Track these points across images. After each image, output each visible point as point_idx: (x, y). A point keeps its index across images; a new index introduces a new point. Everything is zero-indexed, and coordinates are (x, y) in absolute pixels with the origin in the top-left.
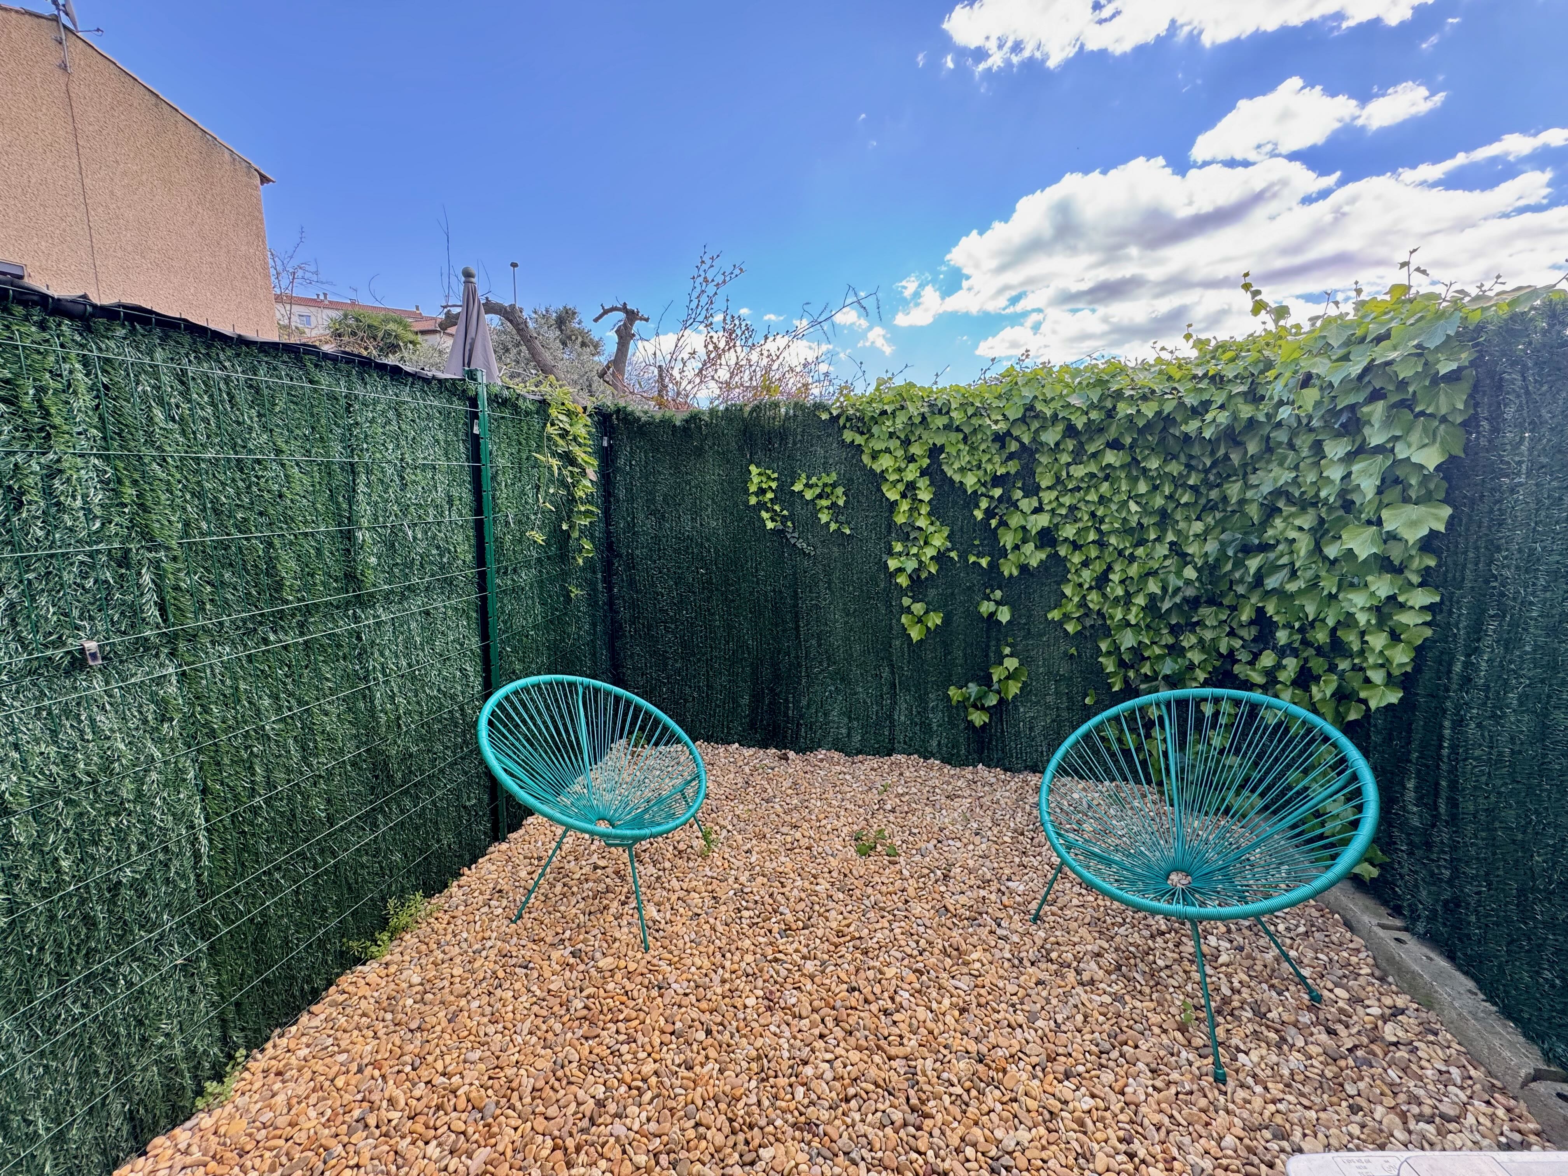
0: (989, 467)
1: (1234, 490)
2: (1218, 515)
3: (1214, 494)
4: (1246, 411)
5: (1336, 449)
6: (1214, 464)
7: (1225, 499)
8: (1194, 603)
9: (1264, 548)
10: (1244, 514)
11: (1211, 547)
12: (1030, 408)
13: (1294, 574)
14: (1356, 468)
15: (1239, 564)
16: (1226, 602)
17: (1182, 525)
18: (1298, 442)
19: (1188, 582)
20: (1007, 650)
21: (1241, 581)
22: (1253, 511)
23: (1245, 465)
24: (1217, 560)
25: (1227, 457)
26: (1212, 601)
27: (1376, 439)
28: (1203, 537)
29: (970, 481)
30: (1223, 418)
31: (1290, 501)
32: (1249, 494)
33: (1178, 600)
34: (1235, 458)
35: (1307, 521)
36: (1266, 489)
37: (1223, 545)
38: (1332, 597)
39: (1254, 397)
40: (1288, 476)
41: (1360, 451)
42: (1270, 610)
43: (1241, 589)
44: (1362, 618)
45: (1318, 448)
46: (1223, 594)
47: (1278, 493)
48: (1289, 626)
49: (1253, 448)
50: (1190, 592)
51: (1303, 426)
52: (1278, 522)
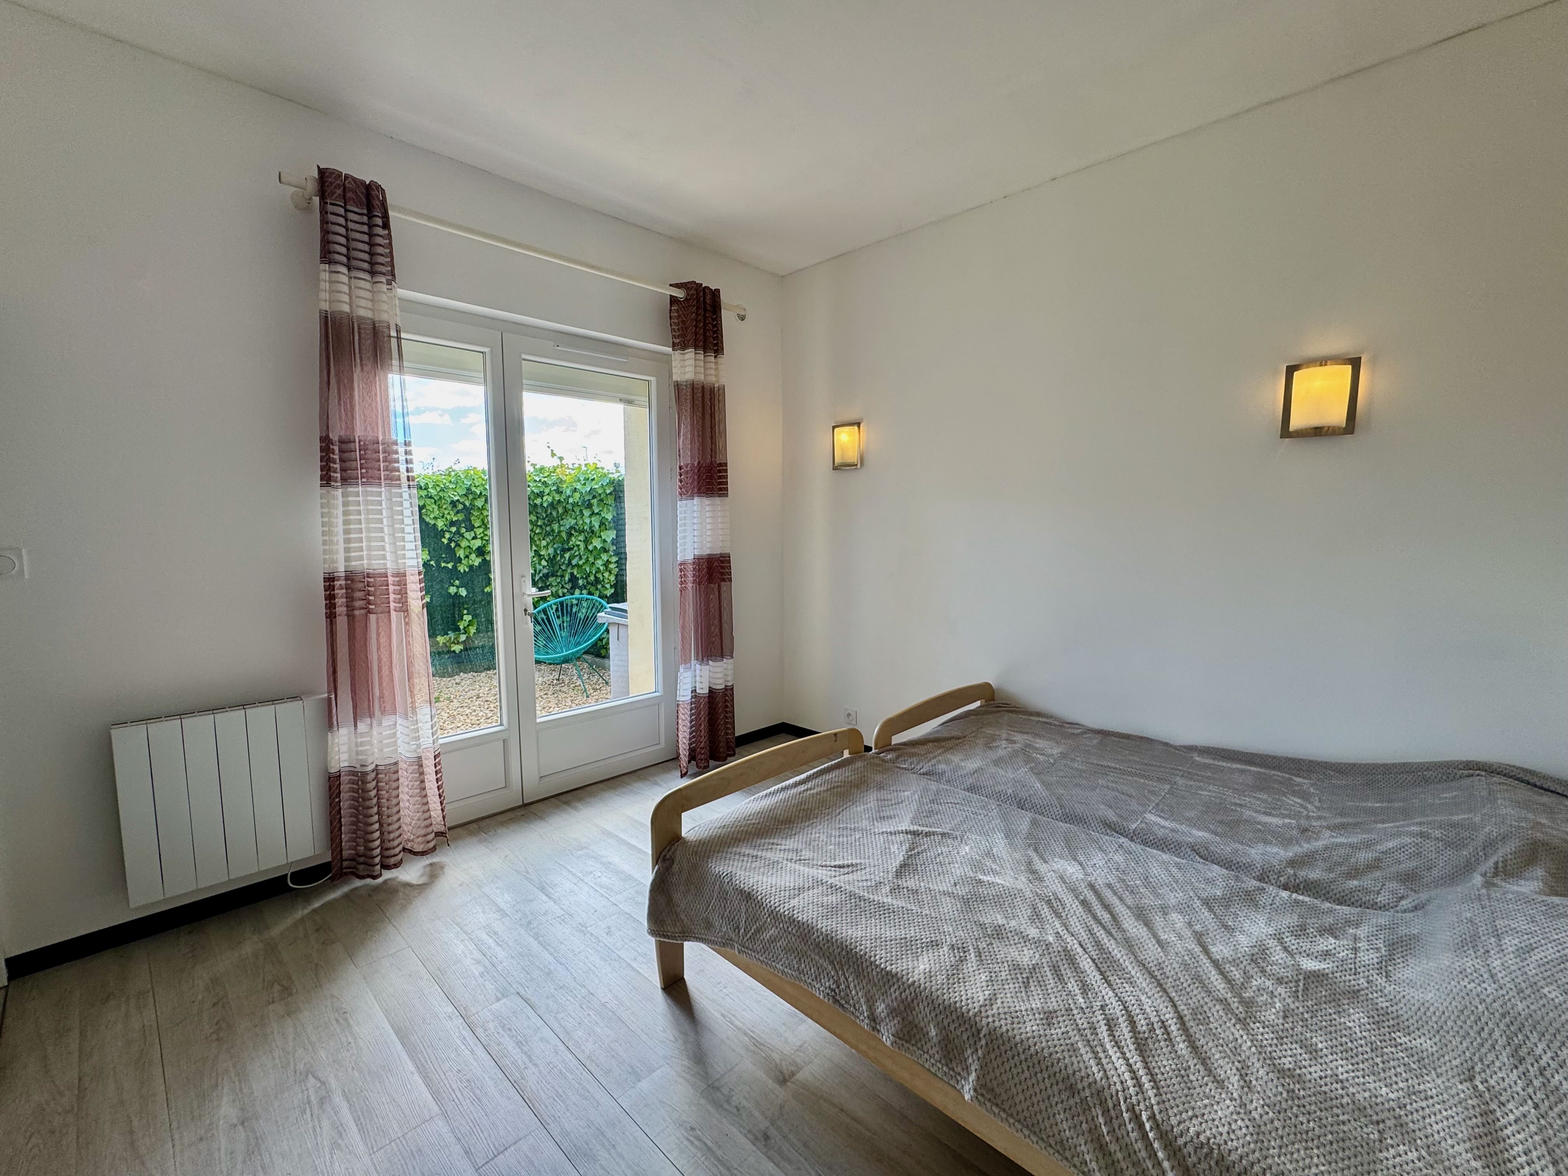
0: (449, 517)
1: (556, 527)
2: (551, 538)
3: (548, 529)
4: (557, 497)
5: (587, 513)
6: (547, 516)
7: (553, 530)
8: (546, 576)
9: (570, 549)
10: (561, 537)
11: (551, 551)
12: (468, 489)
13: (581, 558)
14: (593, 519)
15: (562, 556)
16: (559, 574)
17: (538, 542)
18: (575, 509)
19: (544, 567)
20: (465, 612)
21: (563, 563)
22: (564, 535)
23: (558, 517)
24: (554, 556)
25: (551, 513)
26: (553, 576)
27: (596, 511)
28: (546, 547)
29: (440, 524)
30: (550, 499)
31: (576, 531)
32: (562, 528)
33: (541, 575)
34: (554, 514)
35: (582, 538)
36: (568, 527)
37: (555, 550)
38: (593, 563)
39: (559, 491)
40: (573, 522)
41: (593, 514)
42: (575, 573)
43: (563, 567)
44: (602, 568)
45: (581, 511)
46: (557, 572)
47: (571, 528)
48: (582, 578)
49: (561, 510)
50: (545, 571)
51: (575, 504)
52: (573, 538)
